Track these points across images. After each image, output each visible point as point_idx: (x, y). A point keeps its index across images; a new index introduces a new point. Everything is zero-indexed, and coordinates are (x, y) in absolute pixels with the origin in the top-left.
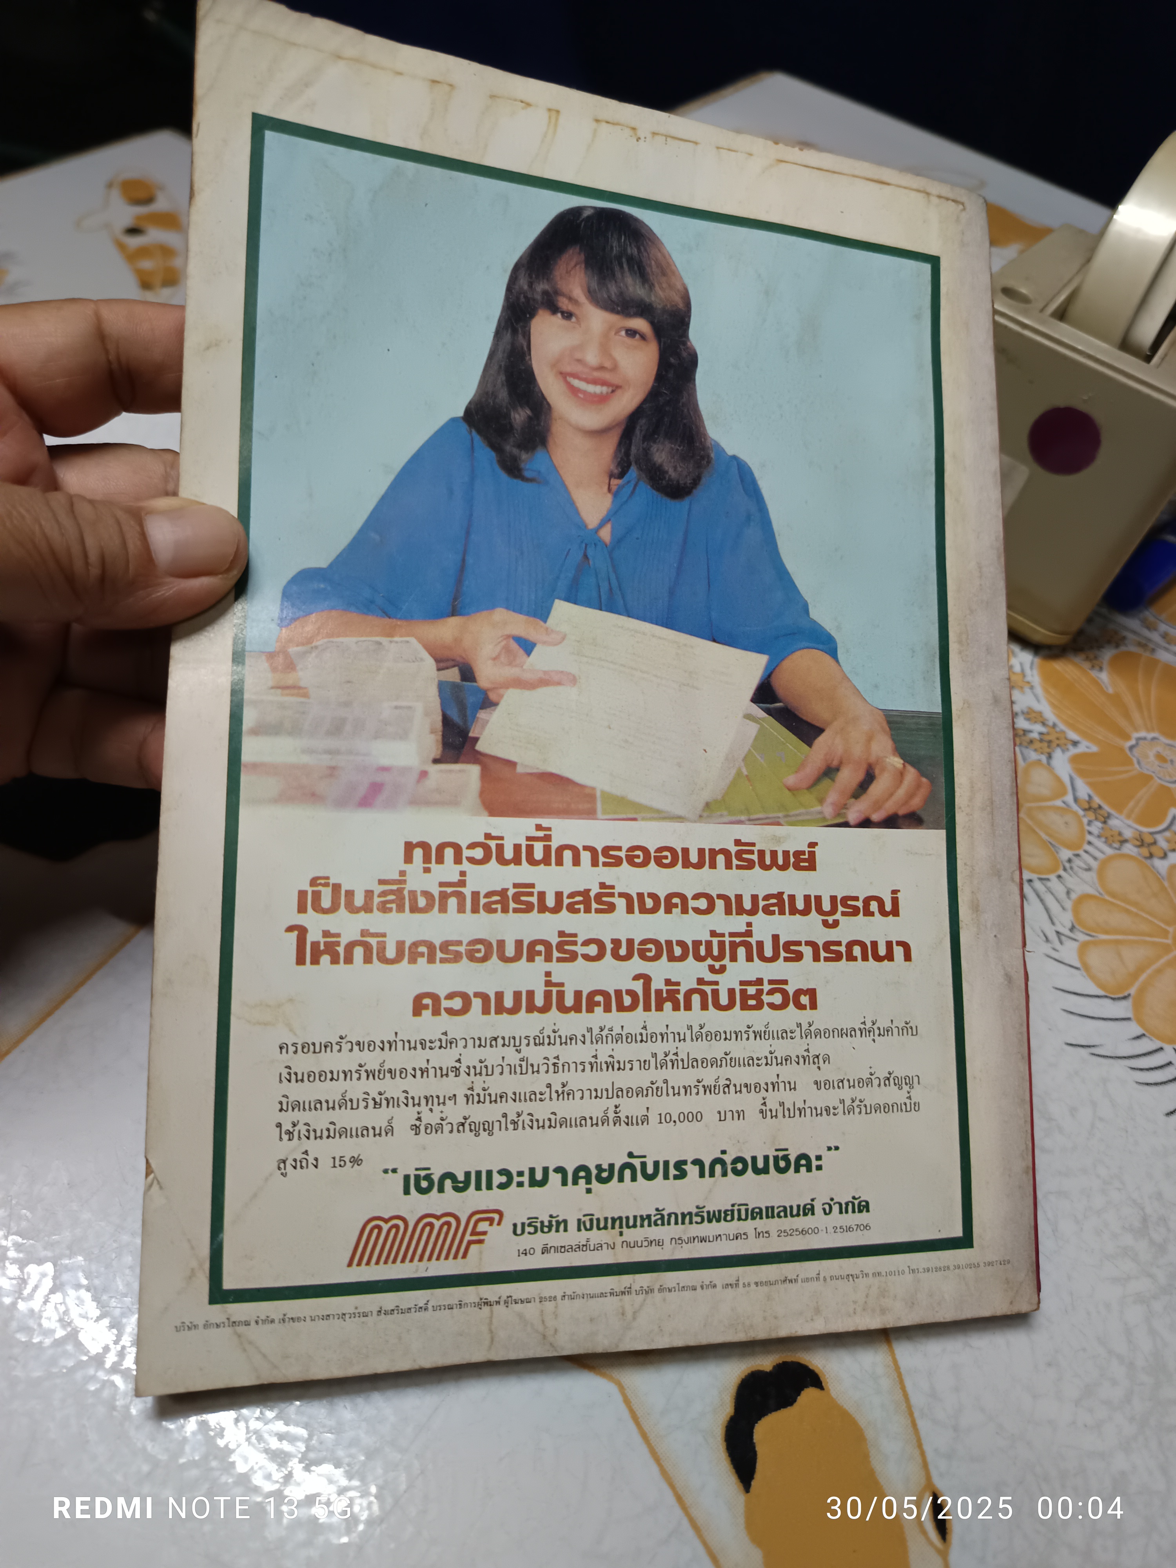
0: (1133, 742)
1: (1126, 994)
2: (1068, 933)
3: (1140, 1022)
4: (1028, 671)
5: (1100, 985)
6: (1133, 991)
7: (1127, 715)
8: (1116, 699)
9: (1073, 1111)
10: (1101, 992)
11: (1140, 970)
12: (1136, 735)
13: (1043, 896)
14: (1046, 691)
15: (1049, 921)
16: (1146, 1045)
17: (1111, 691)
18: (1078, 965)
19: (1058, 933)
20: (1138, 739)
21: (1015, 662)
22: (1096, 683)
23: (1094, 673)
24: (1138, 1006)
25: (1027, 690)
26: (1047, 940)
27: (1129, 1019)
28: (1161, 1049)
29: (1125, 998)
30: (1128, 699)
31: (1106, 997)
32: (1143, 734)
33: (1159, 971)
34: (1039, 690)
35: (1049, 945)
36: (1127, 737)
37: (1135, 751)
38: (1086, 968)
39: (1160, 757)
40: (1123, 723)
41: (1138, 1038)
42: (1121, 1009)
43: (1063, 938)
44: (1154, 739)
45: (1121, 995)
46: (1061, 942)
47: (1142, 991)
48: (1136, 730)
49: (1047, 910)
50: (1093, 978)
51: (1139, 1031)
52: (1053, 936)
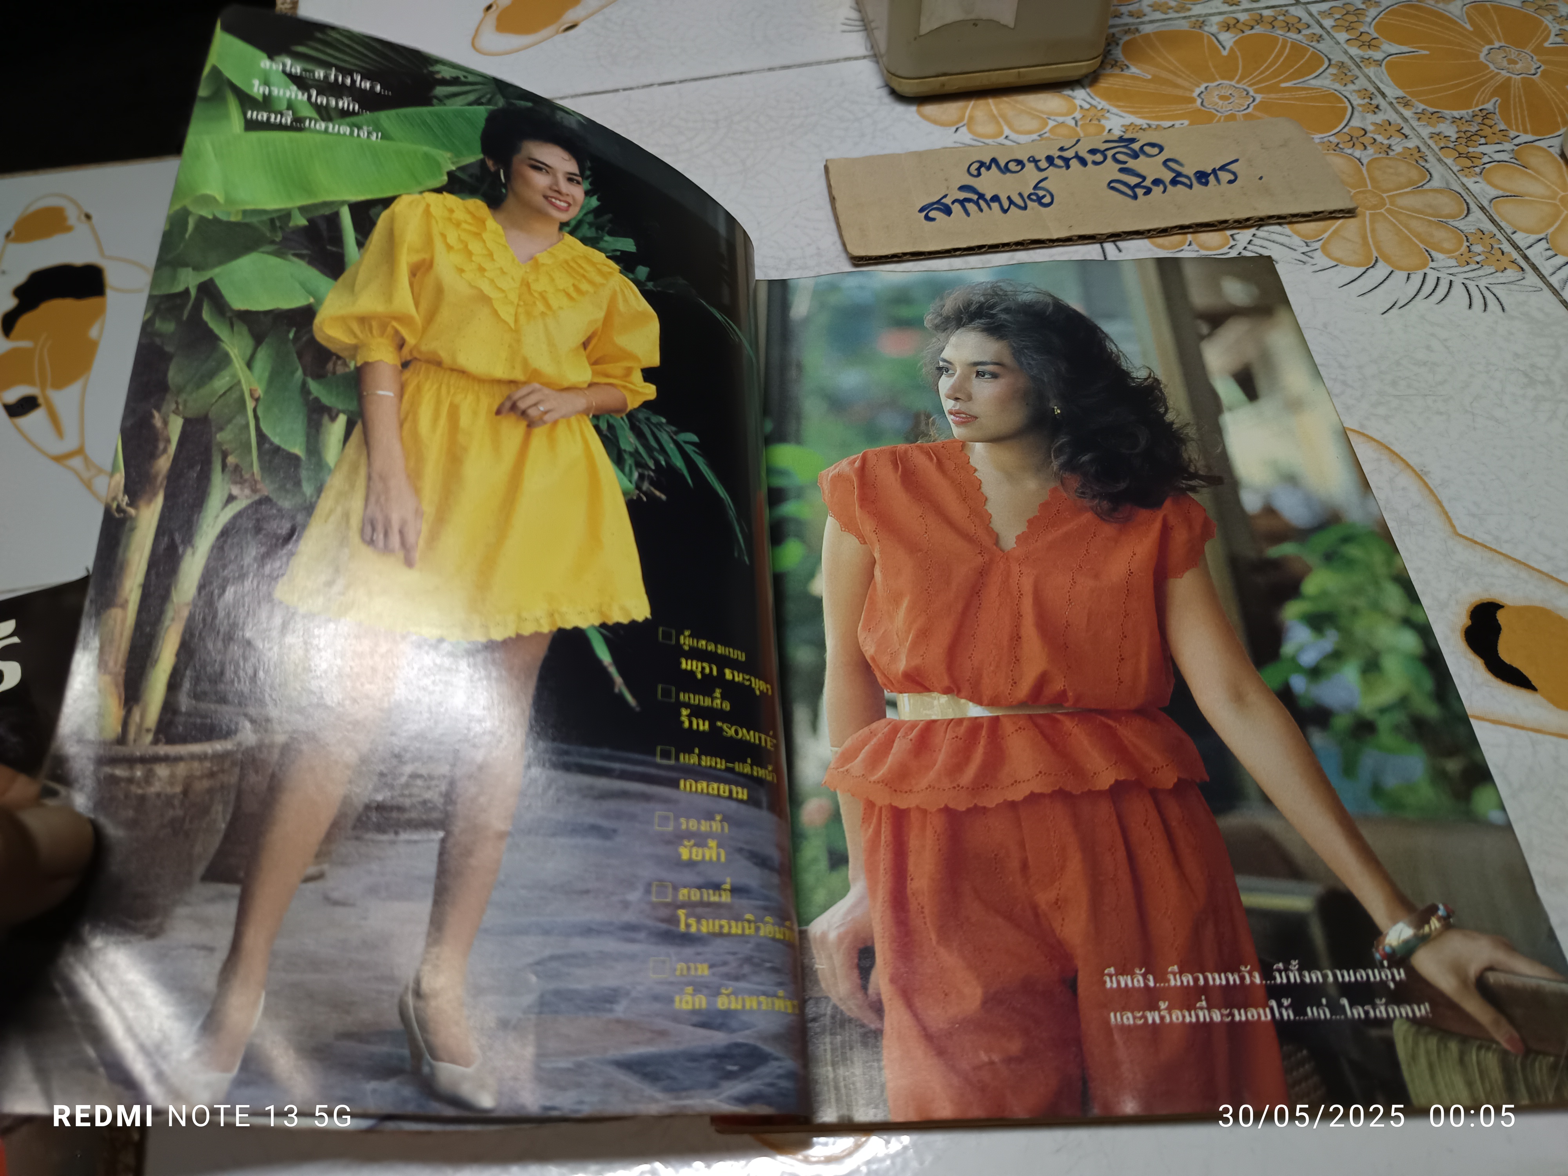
0: (1199, 101)
1: (1375, 259)
2: (1307, 249)
3: (1401, 269)
4: (1094, 103)
5: (1358, 265)
6: (1375, 254)
7: (1176, 86)
8: (1156, 79)
9: (1428, 348)
10: (1364, 269)
11: (1364, 238)
12: (1195, 94)
13: (1270, 238)
14: (1118, 107)
15: (1292, 251)
16: (1417, 278)
17: (1150, 77)
18: (1334, 263)
19: (1303, 253)
20: (1199, 95)
21: (1078, 102)
22: (1134, 77)
23: (1126, 73)
24: (1388, 260)
25: (1108, 115)
26: (1304, 263)
27: (1392, 272)
28: (1425, 274)
29: (1376, 261)
30: (1164, 74)
31: (1368, 269)
32: (1198, 91)
33: (1373, 231)
34: (1114, 110)
35: (1309, 264)
36: (1192, 100)
37: (1205, 103)
38: (1339, 262)
39: (1222, 98)
40: (1180, 92)
41: (1408, 278)
42: (1381, 270)
43: (1309, 254)
44: (1206, 88)
45: (1373, 262)
46: (1312, 258)
47: (1378, 249)
48: (1193, 91)
49: (1282, 244)
50: (1349, 264)
51: (1404, 275)
52: (1304, 258)
